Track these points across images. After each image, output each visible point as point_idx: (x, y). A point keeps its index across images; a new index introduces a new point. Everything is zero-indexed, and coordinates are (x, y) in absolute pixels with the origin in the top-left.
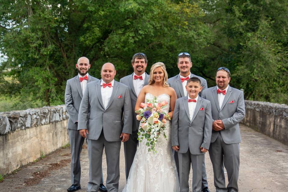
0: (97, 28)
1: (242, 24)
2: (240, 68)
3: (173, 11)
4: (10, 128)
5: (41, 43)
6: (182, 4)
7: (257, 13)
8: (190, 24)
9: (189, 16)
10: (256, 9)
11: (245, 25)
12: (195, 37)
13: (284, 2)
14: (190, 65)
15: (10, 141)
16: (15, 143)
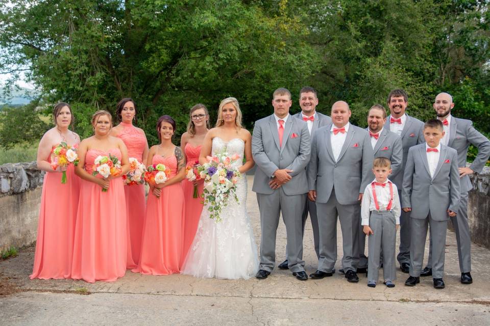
0: (164, 50)
1: (360, 45)
2: (356, 105)
3: (265, 27)
4: (28, 184)
5: (87, 69)
6: (279, 18)
7: (379, 31)
8: (289, 45)
9: (287, 35)
10: (378, 26)
11: (363, 48)
12: (295, 63)
13: (416, 17)
14: (315, 102)
15: (29, 202)
16: (36, 205)
